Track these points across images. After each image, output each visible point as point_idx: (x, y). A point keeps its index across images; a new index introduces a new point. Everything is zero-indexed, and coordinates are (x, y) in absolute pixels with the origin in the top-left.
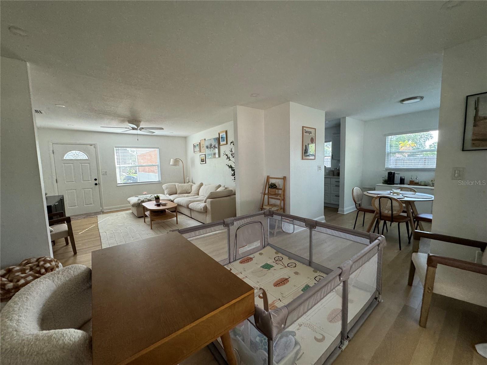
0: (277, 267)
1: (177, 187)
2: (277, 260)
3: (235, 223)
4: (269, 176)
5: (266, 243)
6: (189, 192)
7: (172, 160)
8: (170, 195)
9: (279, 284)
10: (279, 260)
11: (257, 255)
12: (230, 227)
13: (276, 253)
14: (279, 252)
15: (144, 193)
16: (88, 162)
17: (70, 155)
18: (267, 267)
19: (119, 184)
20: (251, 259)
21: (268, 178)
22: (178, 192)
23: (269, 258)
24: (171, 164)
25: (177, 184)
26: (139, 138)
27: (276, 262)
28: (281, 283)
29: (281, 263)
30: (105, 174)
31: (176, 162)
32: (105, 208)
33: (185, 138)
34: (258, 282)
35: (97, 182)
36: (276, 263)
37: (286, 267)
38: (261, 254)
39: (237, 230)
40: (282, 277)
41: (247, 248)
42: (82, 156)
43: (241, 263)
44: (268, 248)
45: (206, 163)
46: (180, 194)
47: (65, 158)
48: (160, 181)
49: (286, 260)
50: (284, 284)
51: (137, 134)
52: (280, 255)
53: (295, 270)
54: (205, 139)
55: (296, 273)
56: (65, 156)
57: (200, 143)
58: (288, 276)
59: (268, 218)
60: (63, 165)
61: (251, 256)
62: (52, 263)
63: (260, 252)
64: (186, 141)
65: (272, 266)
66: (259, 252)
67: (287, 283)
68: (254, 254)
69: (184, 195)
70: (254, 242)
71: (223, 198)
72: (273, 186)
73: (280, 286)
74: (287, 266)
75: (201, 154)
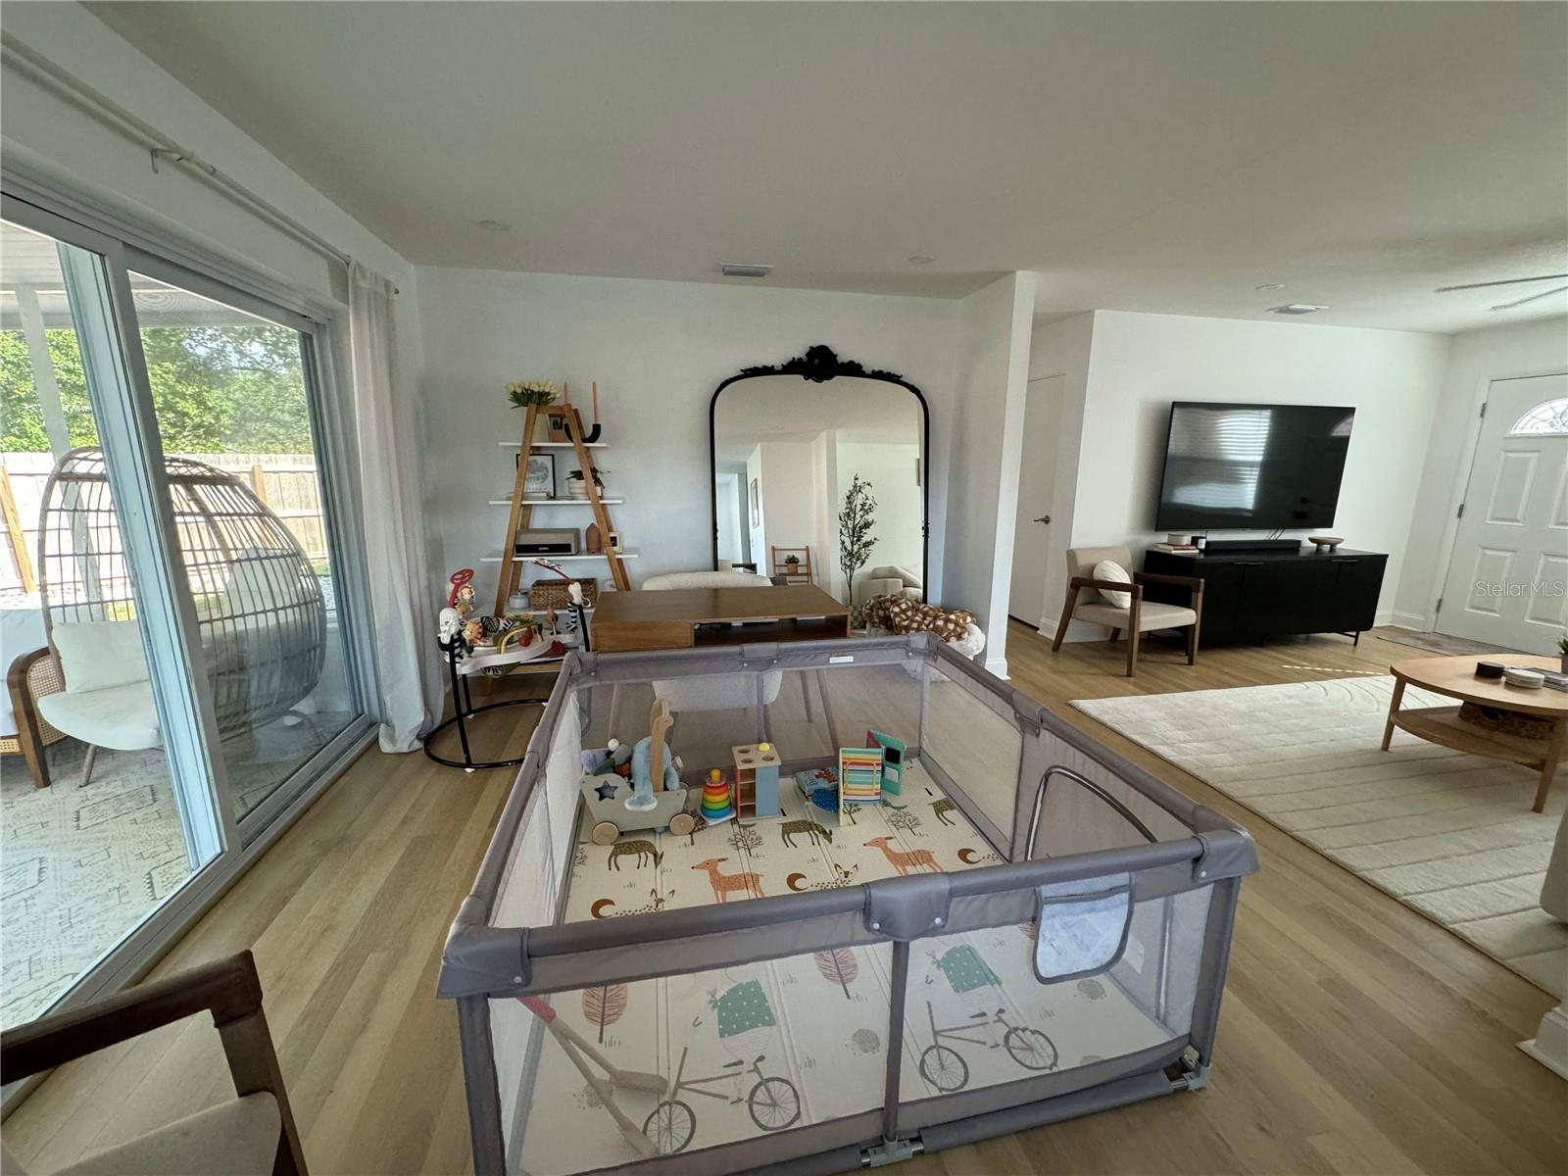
47: (1515, 432)
60: (1502, 455)
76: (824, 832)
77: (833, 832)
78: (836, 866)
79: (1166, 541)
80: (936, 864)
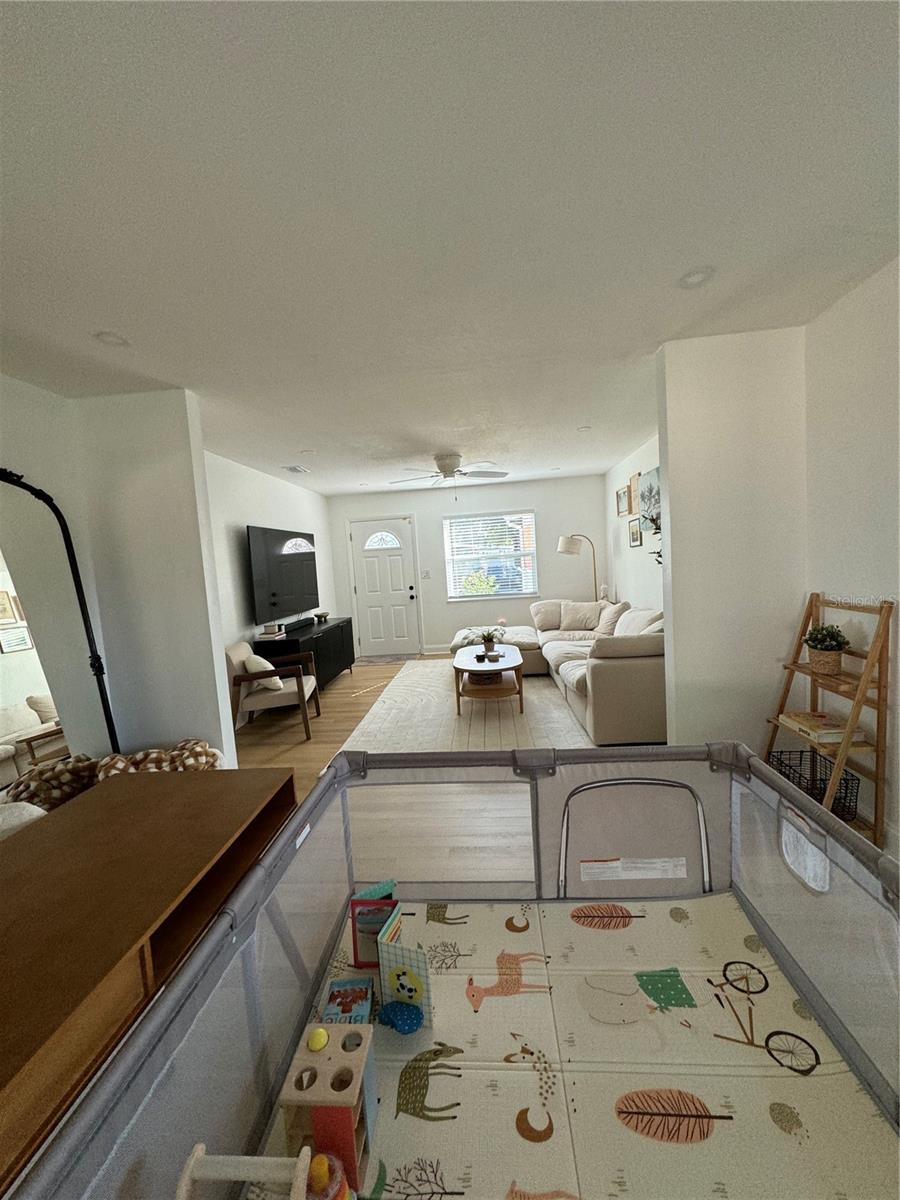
0: (709, 1015)
1: (562, 612)
2: (732, 982)
3: (561, 770)
4: (818, 595)
5: (720, 880)
6: (591, 626)
7: (561, 538)
8: (543, 631)
9: (647, 1118)
10: (742, 985)
11: (659, 910)
12: (539, 782)
13: (749, 942)
14: (765, 946)
15: (500, 621)
16: (400, 552)
17: (374, 542)
18: (666, 989)
19: (451, 598)
20: (627, 917)
21: (815, 603)
22: (563, 626)
23: (705, 951)
24: (559, 550)
25: (563, 603)
26: (459, 494)
27: (721, 986)
28: (658, 1119)
29: (742, 1009)
30: (427, 575)
31: (572, 544)
32: (425, 647)
33: (603, 477)
34: (571, 1042)
35: (413, 593)
36: (718, 991)
37: (751, 1043)
38: (678, 915)
39: (569, 798)
40: (687, 1088)
41: (621, 871)
42: (390, 541)
43: (577, 917)
44: (726, 901)
45: (641, 545)
46: (565, 630)
47: (366, 548)
48: (535, 593)
49: (776, 1008)
50: (673, 1135)
51: (455, 487)
52: (763, 961)
53: (796, 1092)
54: (640, 474)
55: (784, 1117)
56: (368, 543)
57: (629, 487)
58: (728, 1107)
59: (732, 779)
60: (364, 560)
61: (633, 908)
62: (200, 758)
63: (684, 905)
64: (604, 485)
65: (690, 1003)
66: (675, 904)
67: (689, 1137)
68: (648, 905)
69: (577, 633)
70: (659, 855)
71: (638, 661)
72: (827, 641)
73: (647, 1131)
74: (760, 1040)
75: (631, 517)
76: (437, 1054)
77: (439, 1040)
78: (507, 1059)
79: (263, 631)
80: (524, 955)
